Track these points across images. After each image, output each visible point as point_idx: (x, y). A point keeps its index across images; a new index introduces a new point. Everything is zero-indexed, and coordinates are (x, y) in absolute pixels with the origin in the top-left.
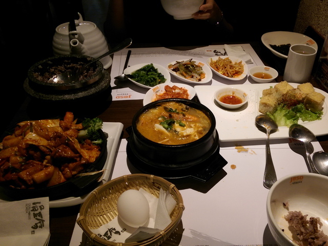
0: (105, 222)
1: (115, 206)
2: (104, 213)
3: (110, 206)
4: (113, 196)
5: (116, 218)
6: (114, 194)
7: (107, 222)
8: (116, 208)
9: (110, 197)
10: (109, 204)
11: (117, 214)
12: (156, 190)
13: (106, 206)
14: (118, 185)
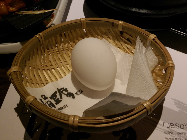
0: (53, 79)
1: (68, 59)
2: (52, 67)
3: (61, 58)
4: (66, 46)
5: (69, 75)
6: (67, 44)
7: (56, 79)
8: (69, 62)
9: (61, 47)
10: (59, 55)
11: (71, 69)
12: (125, 42)
13: (56, 58)
14: (72, 31)
